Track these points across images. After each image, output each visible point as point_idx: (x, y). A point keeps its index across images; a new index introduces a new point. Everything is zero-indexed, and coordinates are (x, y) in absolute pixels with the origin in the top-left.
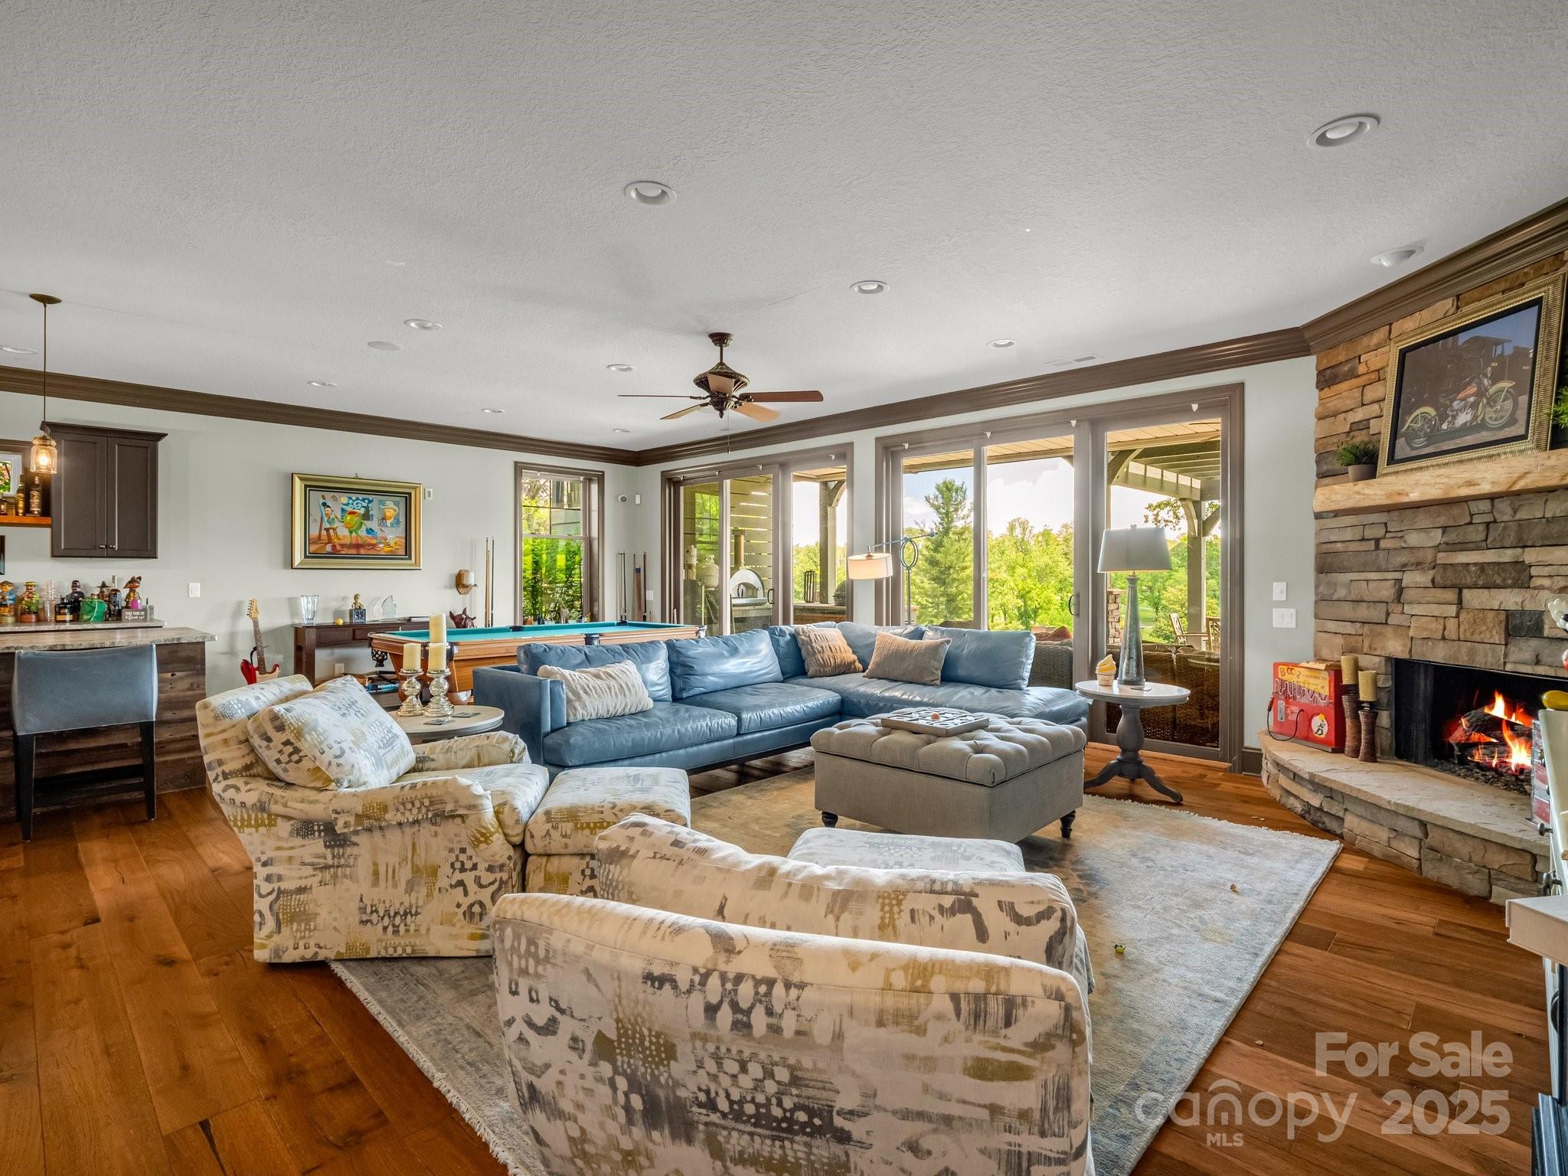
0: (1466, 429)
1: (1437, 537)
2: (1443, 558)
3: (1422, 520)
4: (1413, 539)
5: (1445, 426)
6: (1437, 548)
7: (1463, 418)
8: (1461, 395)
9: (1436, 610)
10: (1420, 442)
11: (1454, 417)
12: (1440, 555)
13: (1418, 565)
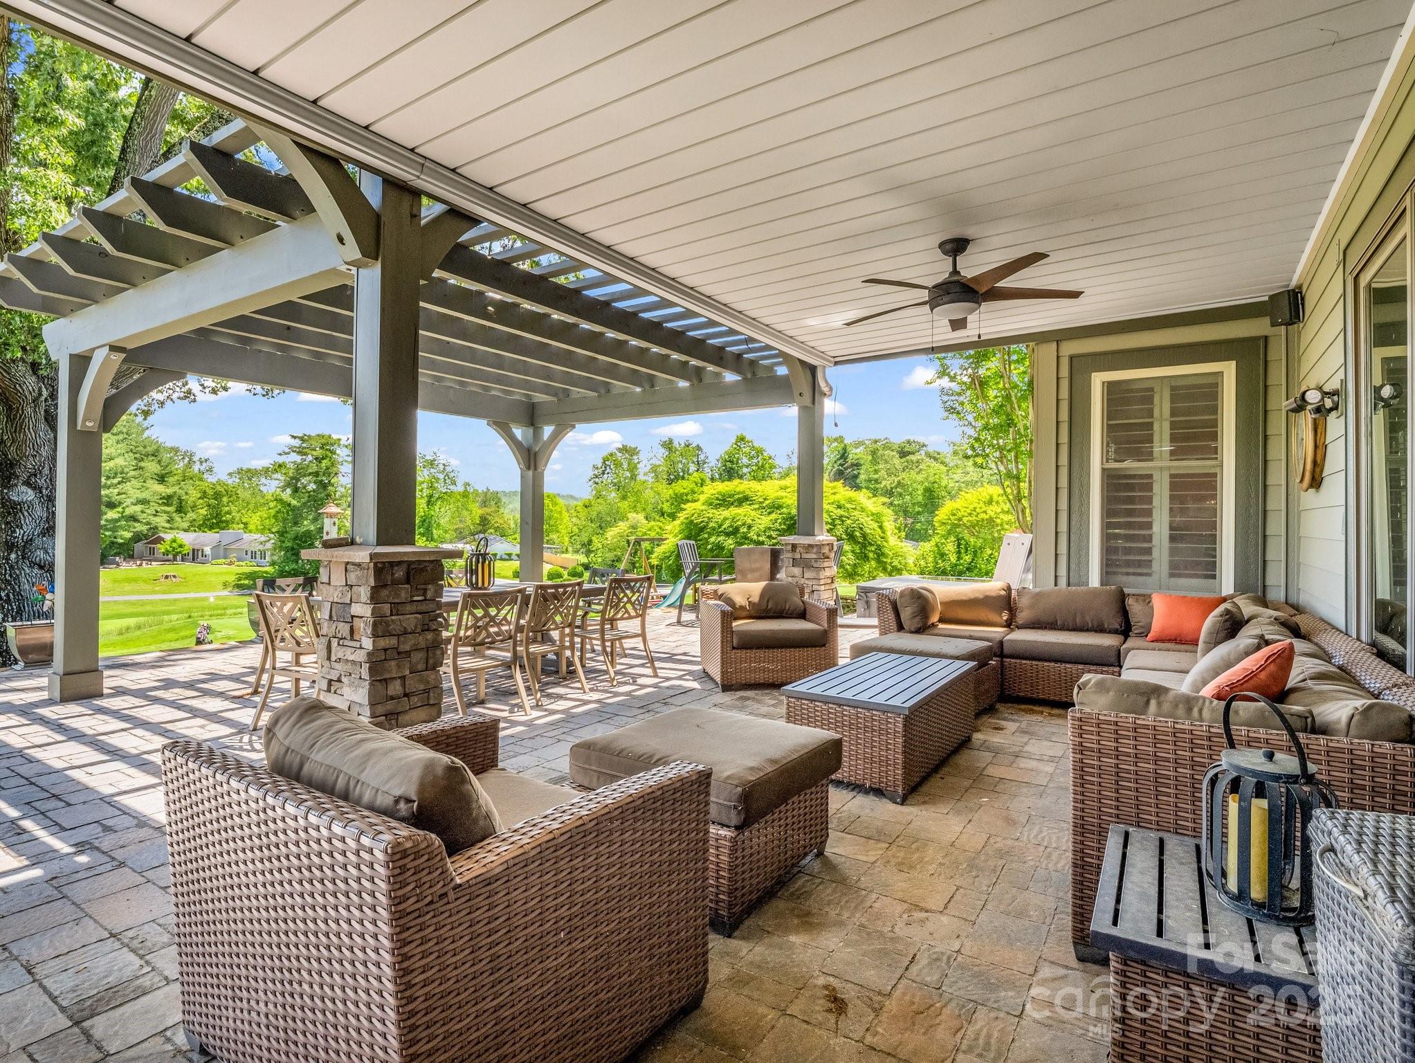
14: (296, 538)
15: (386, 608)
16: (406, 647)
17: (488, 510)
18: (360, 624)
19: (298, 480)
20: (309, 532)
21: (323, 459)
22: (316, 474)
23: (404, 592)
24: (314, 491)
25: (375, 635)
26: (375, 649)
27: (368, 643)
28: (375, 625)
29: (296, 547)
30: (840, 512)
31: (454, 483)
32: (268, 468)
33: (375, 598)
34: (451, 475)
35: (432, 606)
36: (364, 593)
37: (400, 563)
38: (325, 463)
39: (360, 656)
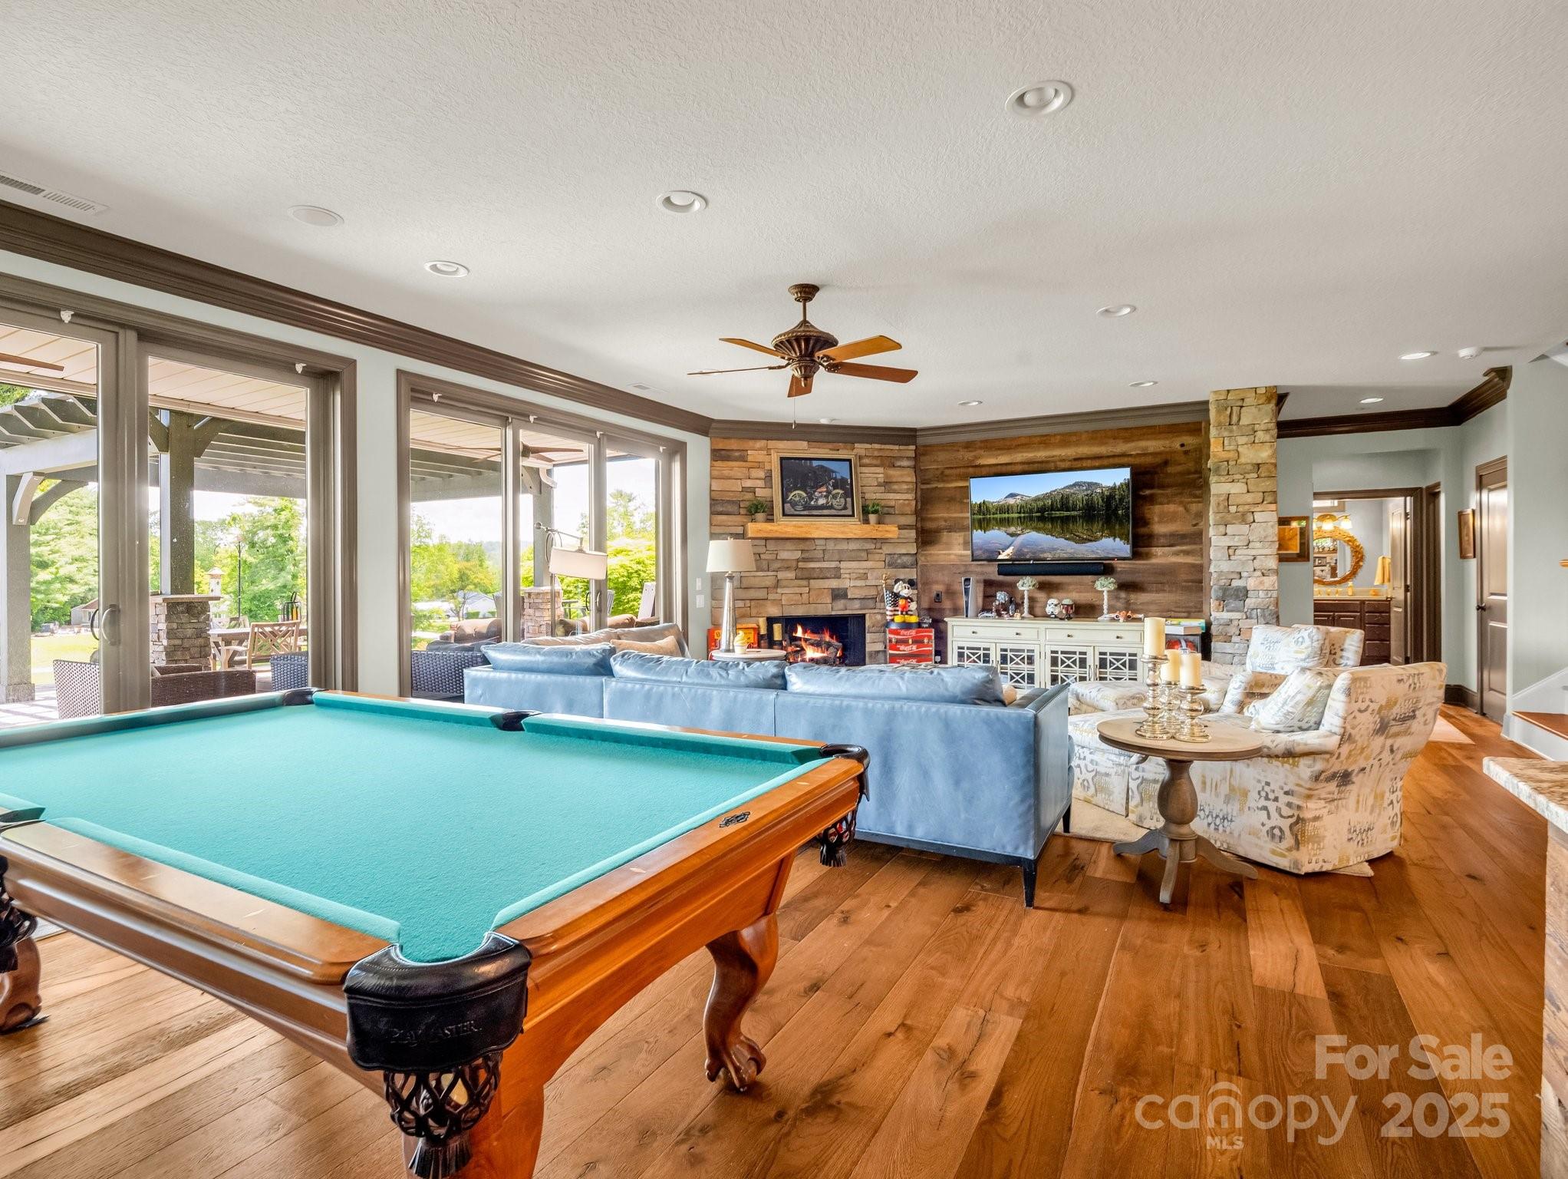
0: (822, 507)
1: (798, 555)
2: (801, 565)
3: (789, 545)
4: (783, 555)
5: (812, 503)
6: (798, 561)
7: (822, 501)
8: (819, 490)
9: (798, 590)
10: (799, 508)
11: (817, 500)
12: (800, 564)
13: (788, 568)
14: (254, 598)
15: (175, 626)
16: (186, 645)
17: (468, 565)
18: (161, 633)
19: (255, 534)
20: (269, 591)
21: (282, 510)
22: (275, 527)
23: (184, 618)
24: (273, 546)
25: (168, 638)
26: (169, 645)
27: (165, 643)
28: (168, 633)
29: (253, 608)
30: (640, 567)
31: (428, 536)
32: (224, 521)
33: (168, 618)
34: (426, 527)
35: (203, 626)
36: (163, 618)
37: (182, 603)
38: (284, 515)
39: (161, 648)
